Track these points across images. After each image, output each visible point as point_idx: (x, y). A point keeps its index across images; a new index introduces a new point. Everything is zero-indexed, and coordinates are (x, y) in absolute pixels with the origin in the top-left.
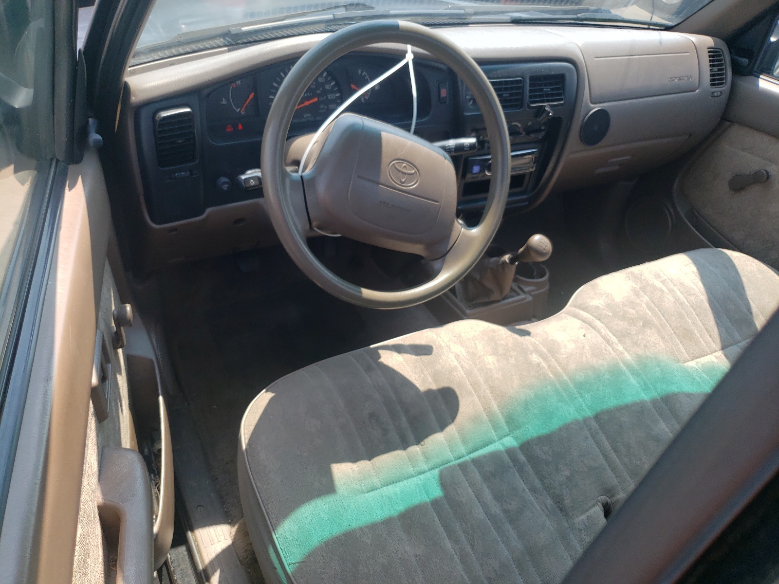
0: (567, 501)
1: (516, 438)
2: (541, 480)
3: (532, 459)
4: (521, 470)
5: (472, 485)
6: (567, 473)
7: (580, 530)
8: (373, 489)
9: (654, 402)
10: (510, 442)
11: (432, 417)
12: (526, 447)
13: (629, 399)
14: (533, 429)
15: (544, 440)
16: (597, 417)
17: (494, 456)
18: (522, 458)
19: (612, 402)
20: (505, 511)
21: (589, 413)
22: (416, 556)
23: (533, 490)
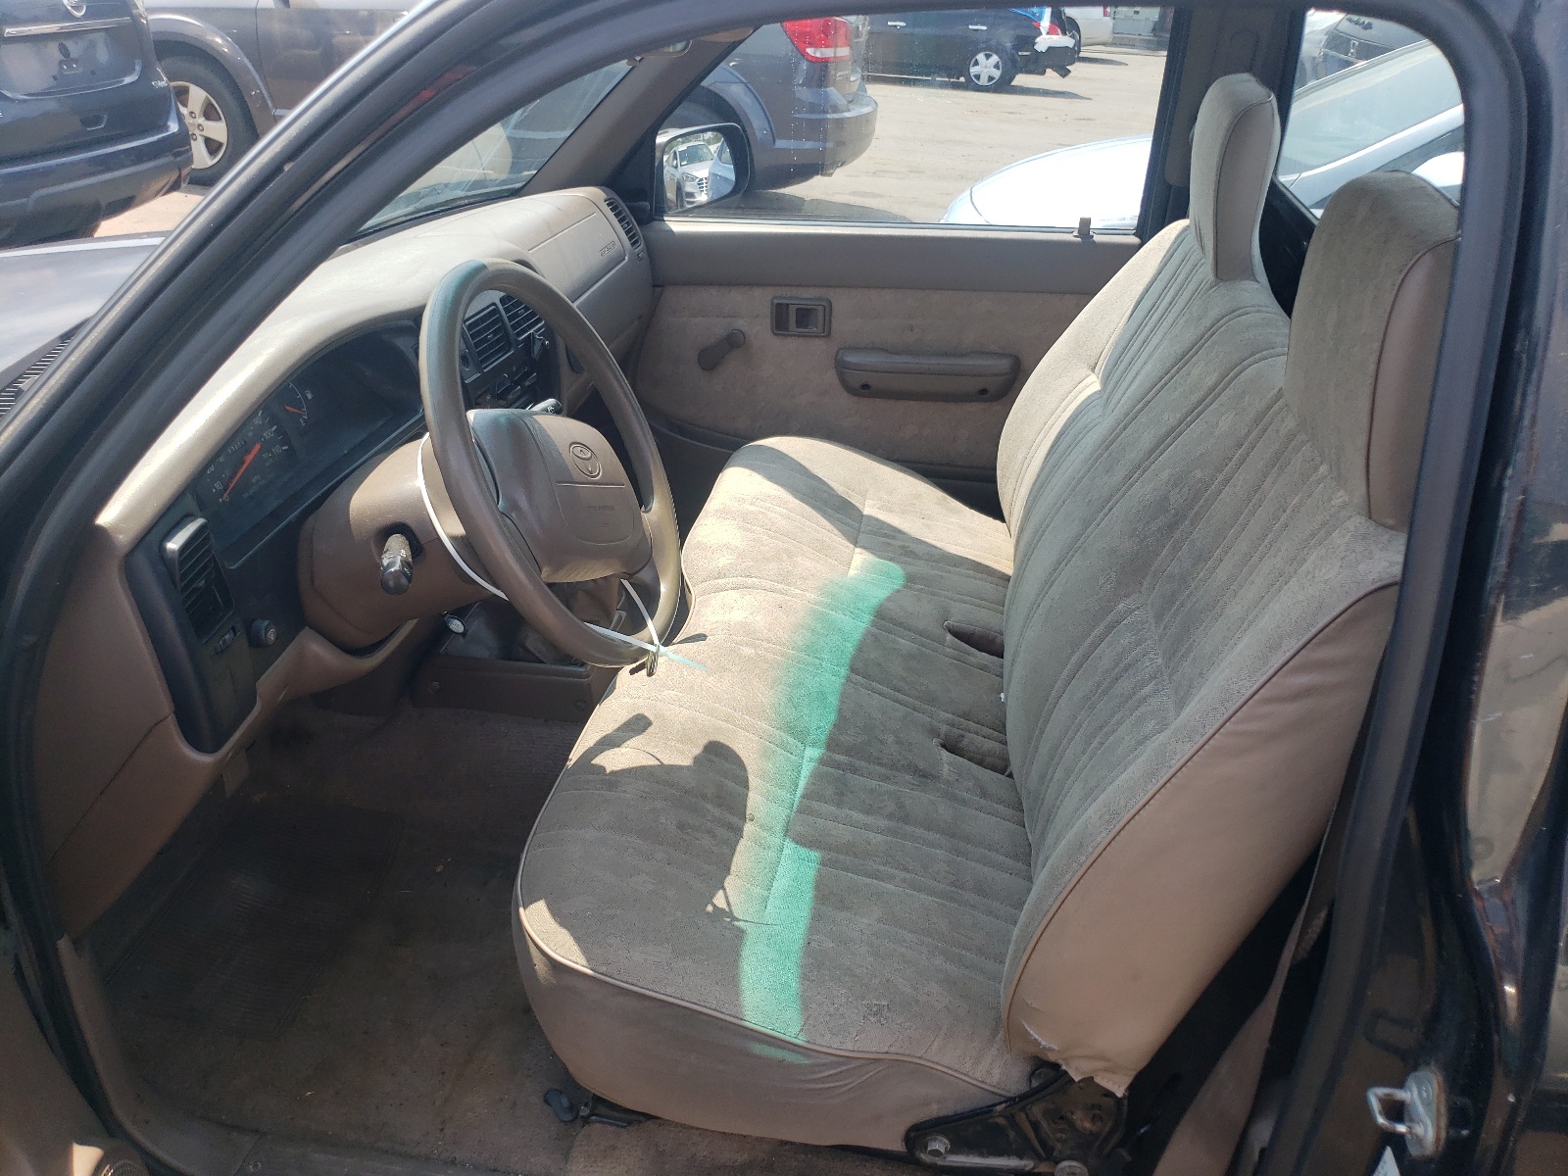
0: (922, 765)
1: (813, 745)
2: (879, 764)
3: (849, 751)
4: (854, 770)
5: (835, 819)
6: (891, 739)
7: (957, 780)
8: (765, 900)
9: (874, 624)
10: (813, 753)
11: (730, 784)
12: (832, 744)
13: (857, 636)
14: (822, 721)
15: (841, 724)
16: (853, 669)
17: (817, 777)
18: (842, 758)
19: (850, 648)
20: (890, 816)
21: (844, 671)
22: (879, 921)
23: (886, 779)
